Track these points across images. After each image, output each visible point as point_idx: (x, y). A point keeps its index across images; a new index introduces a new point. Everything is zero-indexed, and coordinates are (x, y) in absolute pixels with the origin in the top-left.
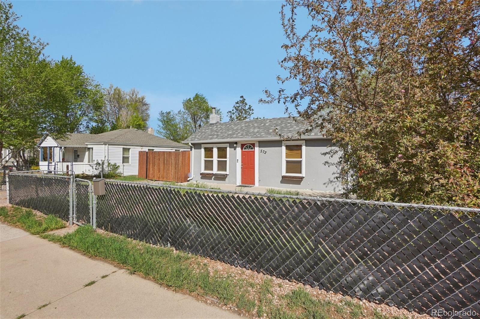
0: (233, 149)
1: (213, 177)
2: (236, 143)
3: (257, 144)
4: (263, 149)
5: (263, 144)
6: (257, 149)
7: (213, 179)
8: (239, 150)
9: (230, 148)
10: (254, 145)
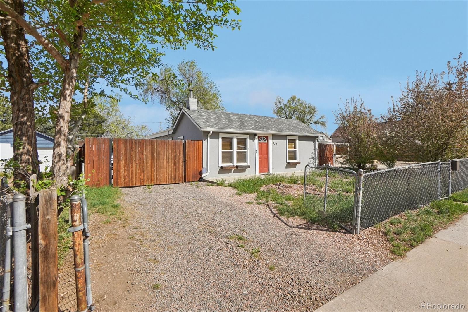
0: (252, 140)
1: (233, 170)
2: (255, 135)
3: (270, 137)
4: (275, 141)
5: (276, 137)
6: (271, 141)
7: (232, 172)
8: (257, 141)
9: (250, 139)
10: (267, 137)
